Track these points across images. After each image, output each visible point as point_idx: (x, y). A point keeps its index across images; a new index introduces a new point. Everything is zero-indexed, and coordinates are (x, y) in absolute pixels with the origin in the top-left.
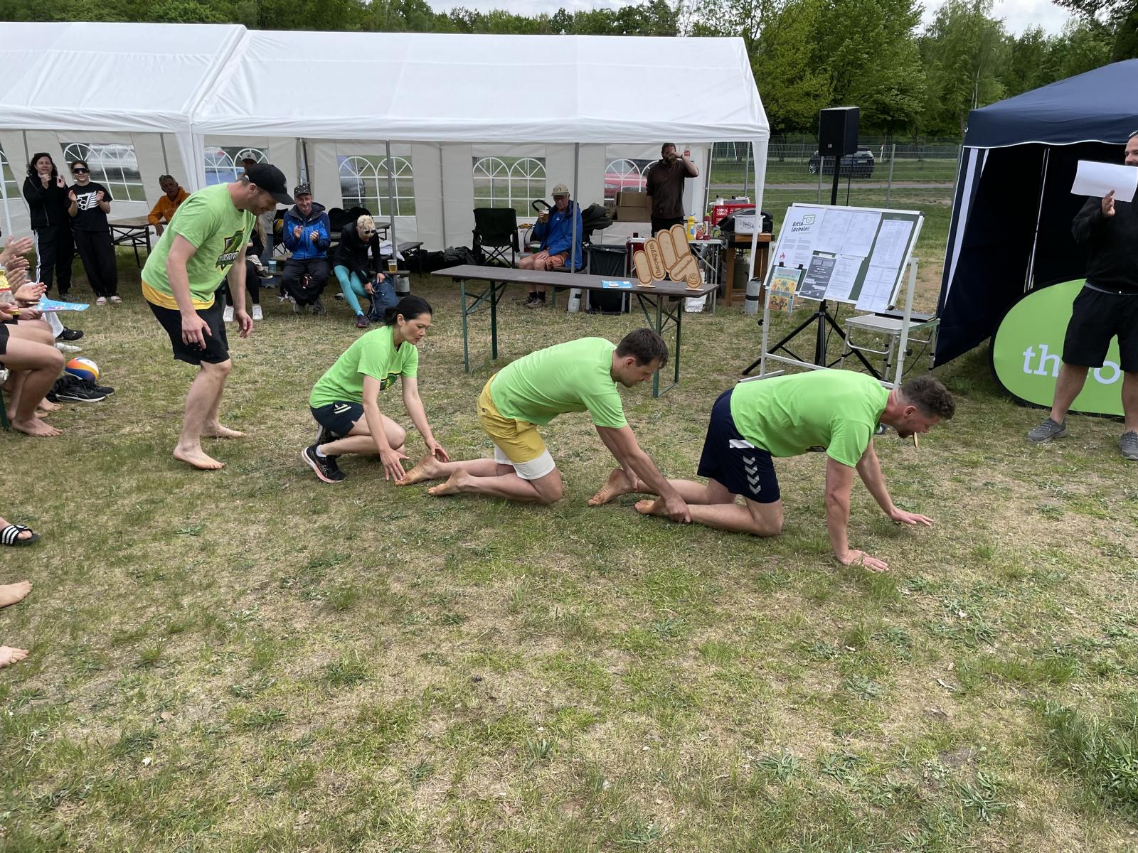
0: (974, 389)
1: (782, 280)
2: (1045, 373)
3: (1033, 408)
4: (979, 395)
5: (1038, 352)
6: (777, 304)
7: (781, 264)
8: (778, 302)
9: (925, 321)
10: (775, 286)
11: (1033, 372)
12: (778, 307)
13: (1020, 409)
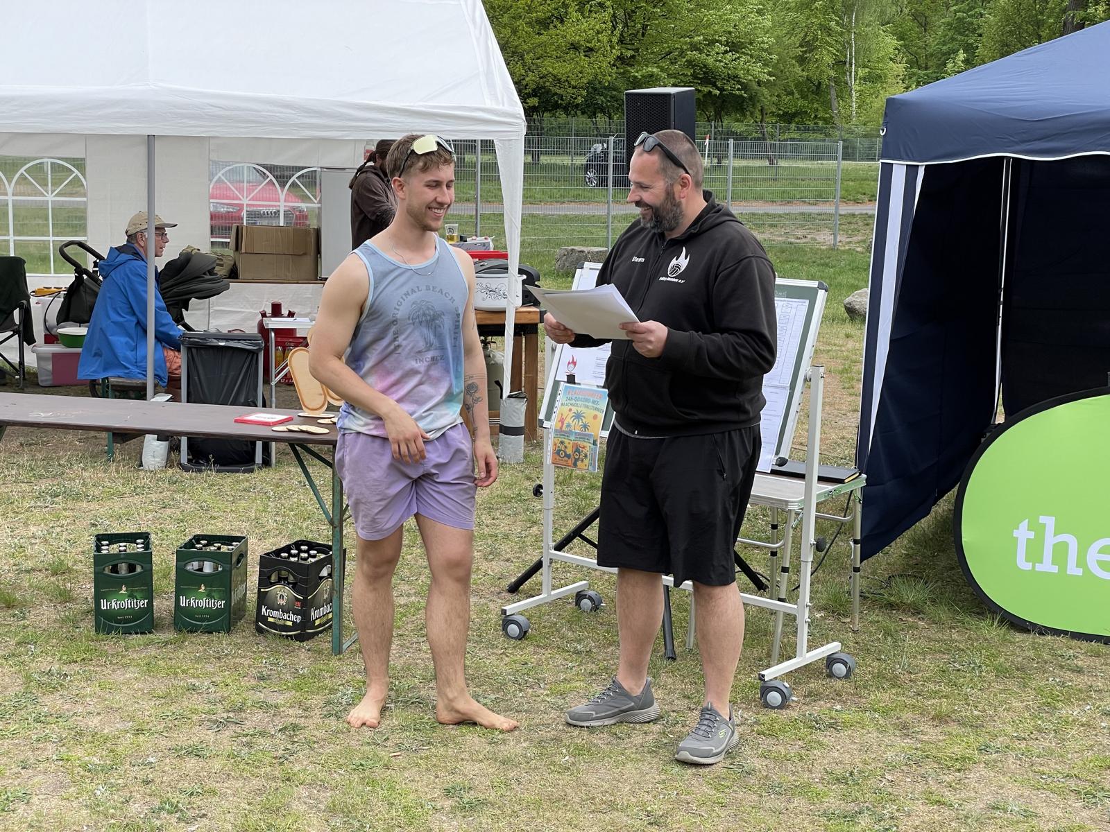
0: (934, 601)
1: (574, 409)
2: (1055, 569)
3: (1041, 634)
4: (943, 613)
5: (1039, 530)
6: (568, 456)
7: (571, 379)
8: (569, 451)
9: (841, 481)
10: (562, 421)
11: (1034, 566)
12: (570, 462)
13: (1019, 637)
